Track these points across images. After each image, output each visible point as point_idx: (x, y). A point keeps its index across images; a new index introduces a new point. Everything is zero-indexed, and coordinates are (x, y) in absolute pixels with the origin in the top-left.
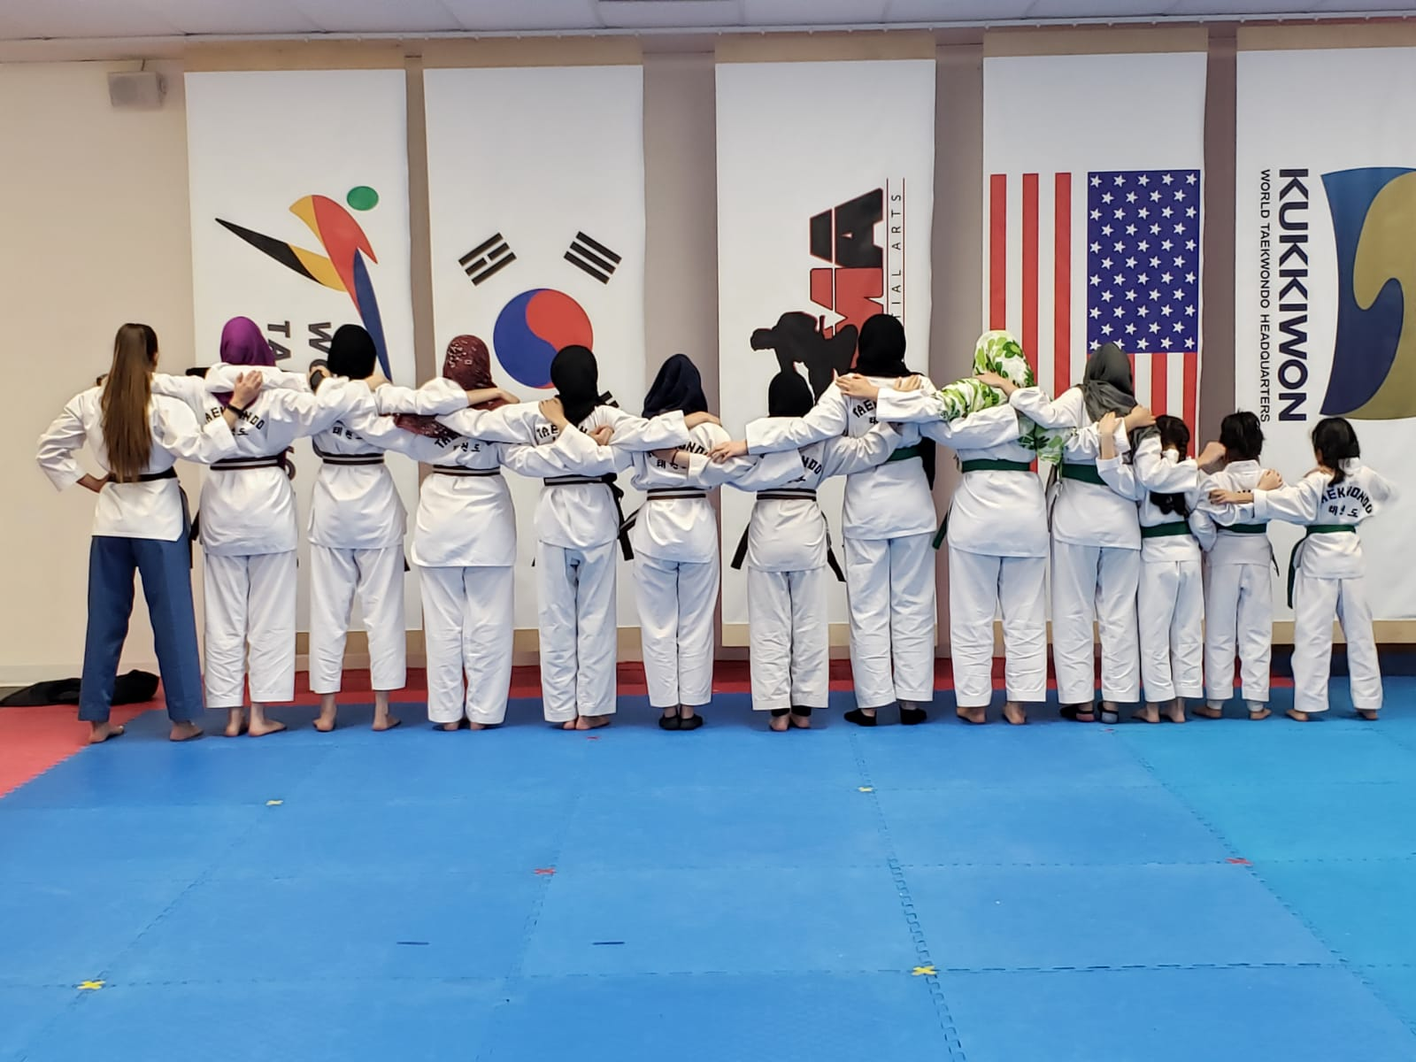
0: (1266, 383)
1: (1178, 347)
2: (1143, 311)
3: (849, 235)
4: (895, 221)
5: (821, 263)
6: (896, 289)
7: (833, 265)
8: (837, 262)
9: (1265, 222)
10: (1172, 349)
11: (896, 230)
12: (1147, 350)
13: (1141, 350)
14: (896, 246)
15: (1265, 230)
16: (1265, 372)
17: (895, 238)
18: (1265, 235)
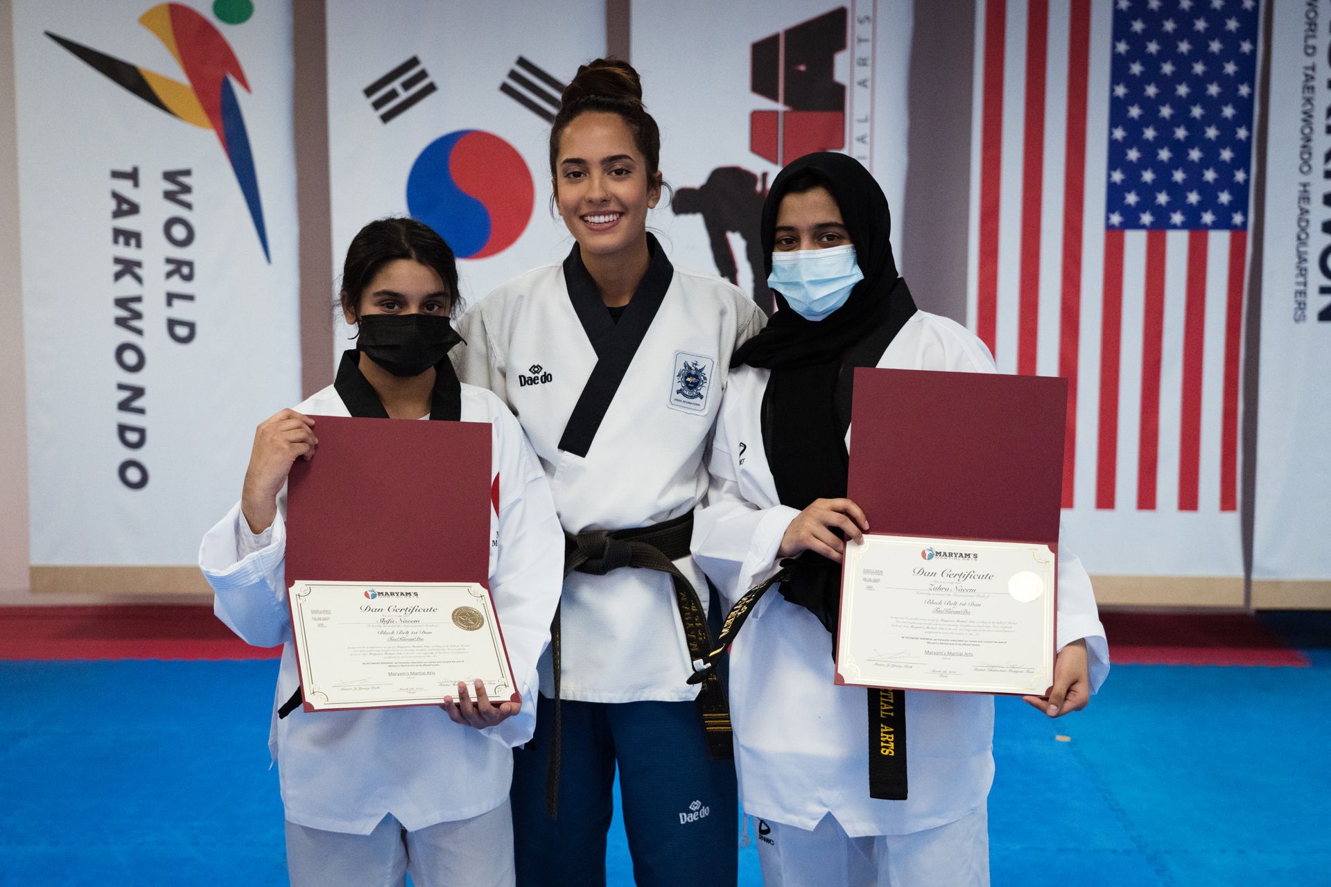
0: (1302, 272)
1: (1223, 222)
2: (1179, 176)
3: (802, 68)
4: (863, 50)
5: (765, 104)
6: (862, 139)
7: (780, 107)
8: (786, 102)
9: (1309, 62)
10: (1216, 226)
11: (863, 62)
12: (1183, 226)
13: (1175, 227)
14: (863, 83)
15: (1310, 72)
16: (1302, 258)
17: (862, 73)
18: (1309, 78)
